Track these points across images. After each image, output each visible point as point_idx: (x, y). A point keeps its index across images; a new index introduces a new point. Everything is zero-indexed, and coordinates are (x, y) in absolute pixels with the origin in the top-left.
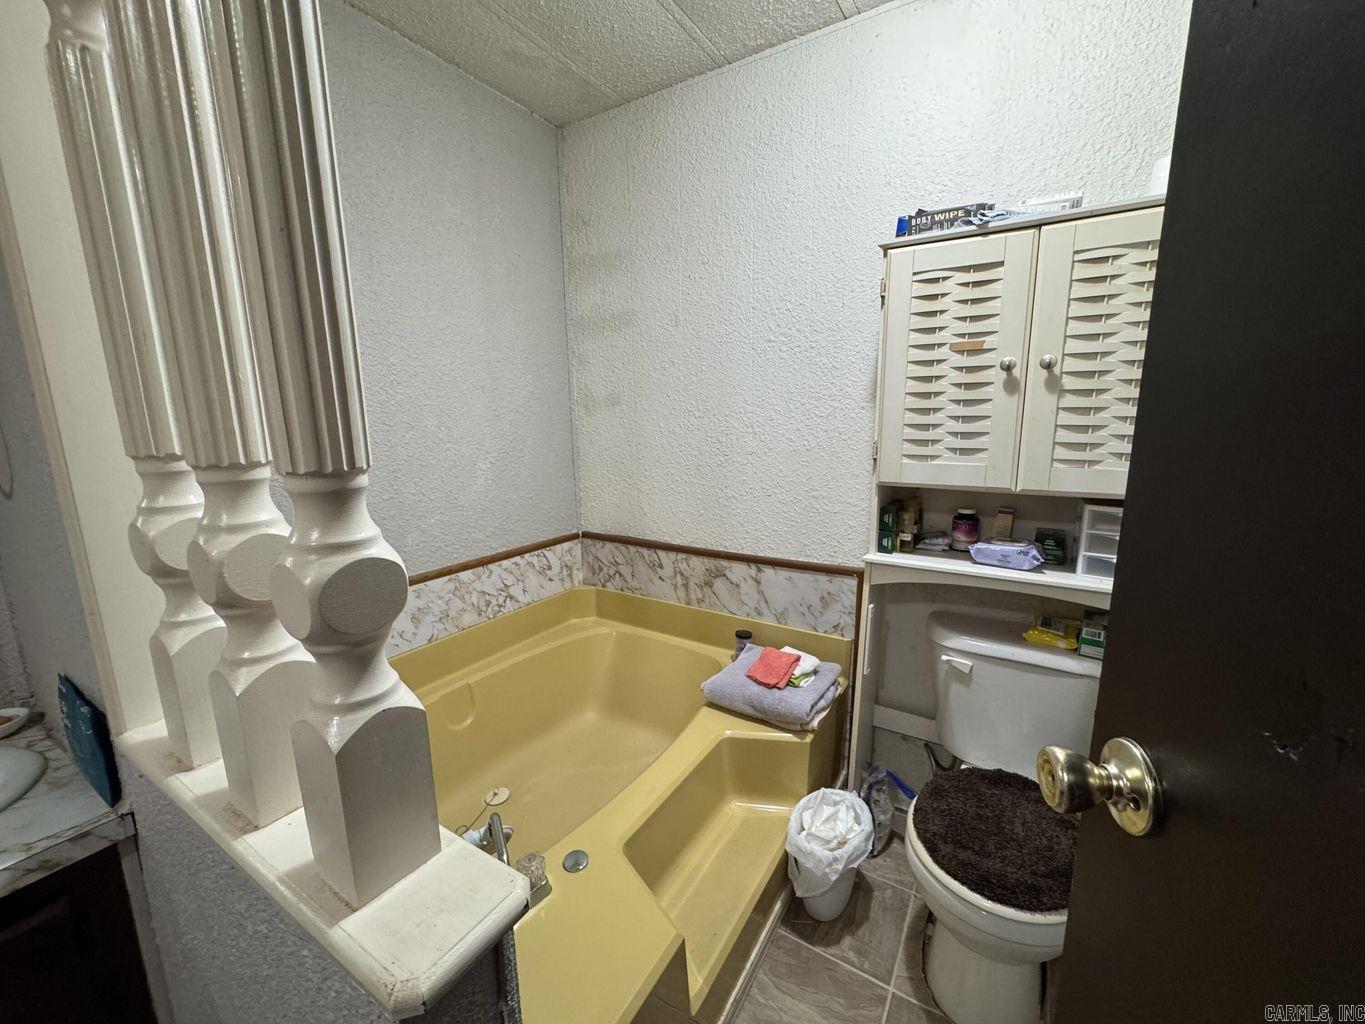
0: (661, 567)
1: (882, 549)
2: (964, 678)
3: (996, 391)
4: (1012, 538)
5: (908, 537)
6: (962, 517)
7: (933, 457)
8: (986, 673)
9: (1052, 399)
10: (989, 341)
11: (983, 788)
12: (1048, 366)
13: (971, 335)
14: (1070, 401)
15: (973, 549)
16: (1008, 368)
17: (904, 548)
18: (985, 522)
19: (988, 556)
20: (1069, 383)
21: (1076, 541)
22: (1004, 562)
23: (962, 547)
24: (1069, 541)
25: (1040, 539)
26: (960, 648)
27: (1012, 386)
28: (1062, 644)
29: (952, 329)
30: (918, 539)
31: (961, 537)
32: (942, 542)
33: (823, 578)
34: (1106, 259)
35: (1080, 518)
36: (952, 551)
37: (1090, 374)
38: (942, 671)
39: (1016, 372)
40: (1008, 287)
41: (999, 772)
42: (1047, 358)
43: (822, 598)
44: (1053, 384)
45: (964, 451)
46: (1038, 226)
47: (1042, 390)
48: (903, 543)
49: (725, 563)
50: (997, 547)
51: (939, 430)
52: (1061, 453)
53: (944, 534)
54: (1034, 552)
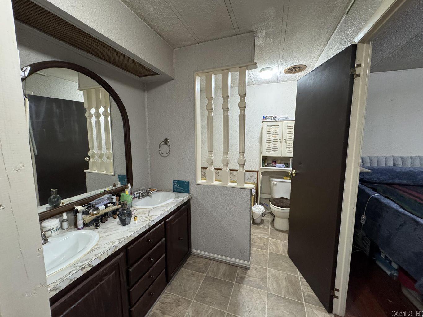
0: (219, 173)
1: (263, 166)
2: (275, 185)
3: (278, 143)
4: (281, 164)
5: (266, 164)
6: (273, 161)
7: (270, 152)
8: (279, 184)
9: (286, 144)
10: (277, 136)
11: (279, 199)
12: (285, 140)
13: (275, 135)
14: (288, 144)
15: (276, 165)
16: (280, 140)
17: (266, 166)
18: (277, 162)
19: (278, 166)
20: (288, 142)
21: (289, 164)
22: (280, 167)
23: (274, 166)
24: (288, 164)
25: (285, 164)
26: (274, 180)
27: (281, 142)
28: (288, 178)
29: (272, 134)
30: (268, 165)
31: (273, 164)
32: (271, 165)
33: (251, 173)
34: (291, 126)
35: (290, 160)
36: (272, 166)
37: (290, 141)
38: (272, 184)
39: (281, 140)
40: (279, 128)
41: (281, 197)
42: (285, 139)
43: (251, 176)
44: (286, 142)
45: (275, 151)
46: (283, 121)
47: (285, 143)
48: (265, 165)
49: (232, 171)
50: (280, 165)
51: (271, 146)
52: (287, 151)
53: (271, 164)
54: (284, 165)
